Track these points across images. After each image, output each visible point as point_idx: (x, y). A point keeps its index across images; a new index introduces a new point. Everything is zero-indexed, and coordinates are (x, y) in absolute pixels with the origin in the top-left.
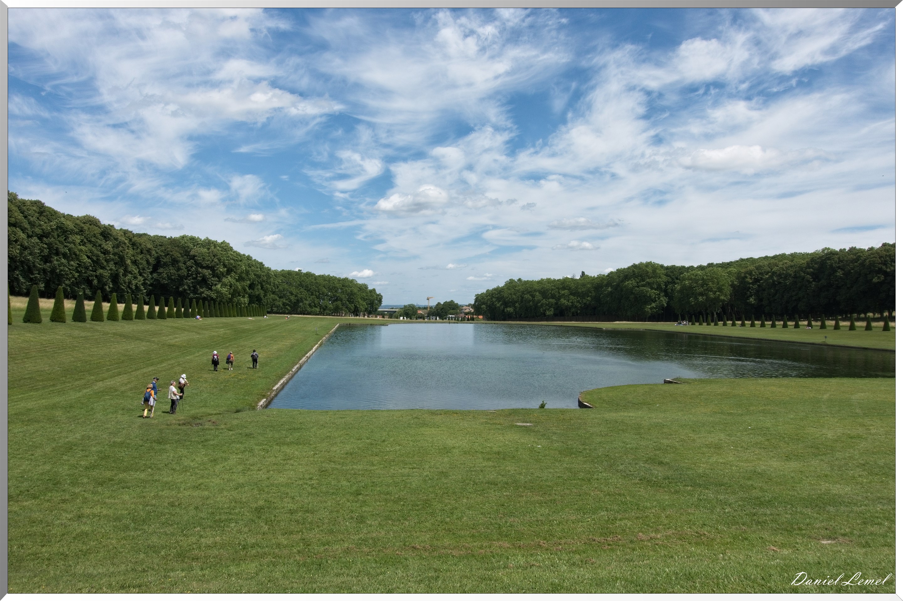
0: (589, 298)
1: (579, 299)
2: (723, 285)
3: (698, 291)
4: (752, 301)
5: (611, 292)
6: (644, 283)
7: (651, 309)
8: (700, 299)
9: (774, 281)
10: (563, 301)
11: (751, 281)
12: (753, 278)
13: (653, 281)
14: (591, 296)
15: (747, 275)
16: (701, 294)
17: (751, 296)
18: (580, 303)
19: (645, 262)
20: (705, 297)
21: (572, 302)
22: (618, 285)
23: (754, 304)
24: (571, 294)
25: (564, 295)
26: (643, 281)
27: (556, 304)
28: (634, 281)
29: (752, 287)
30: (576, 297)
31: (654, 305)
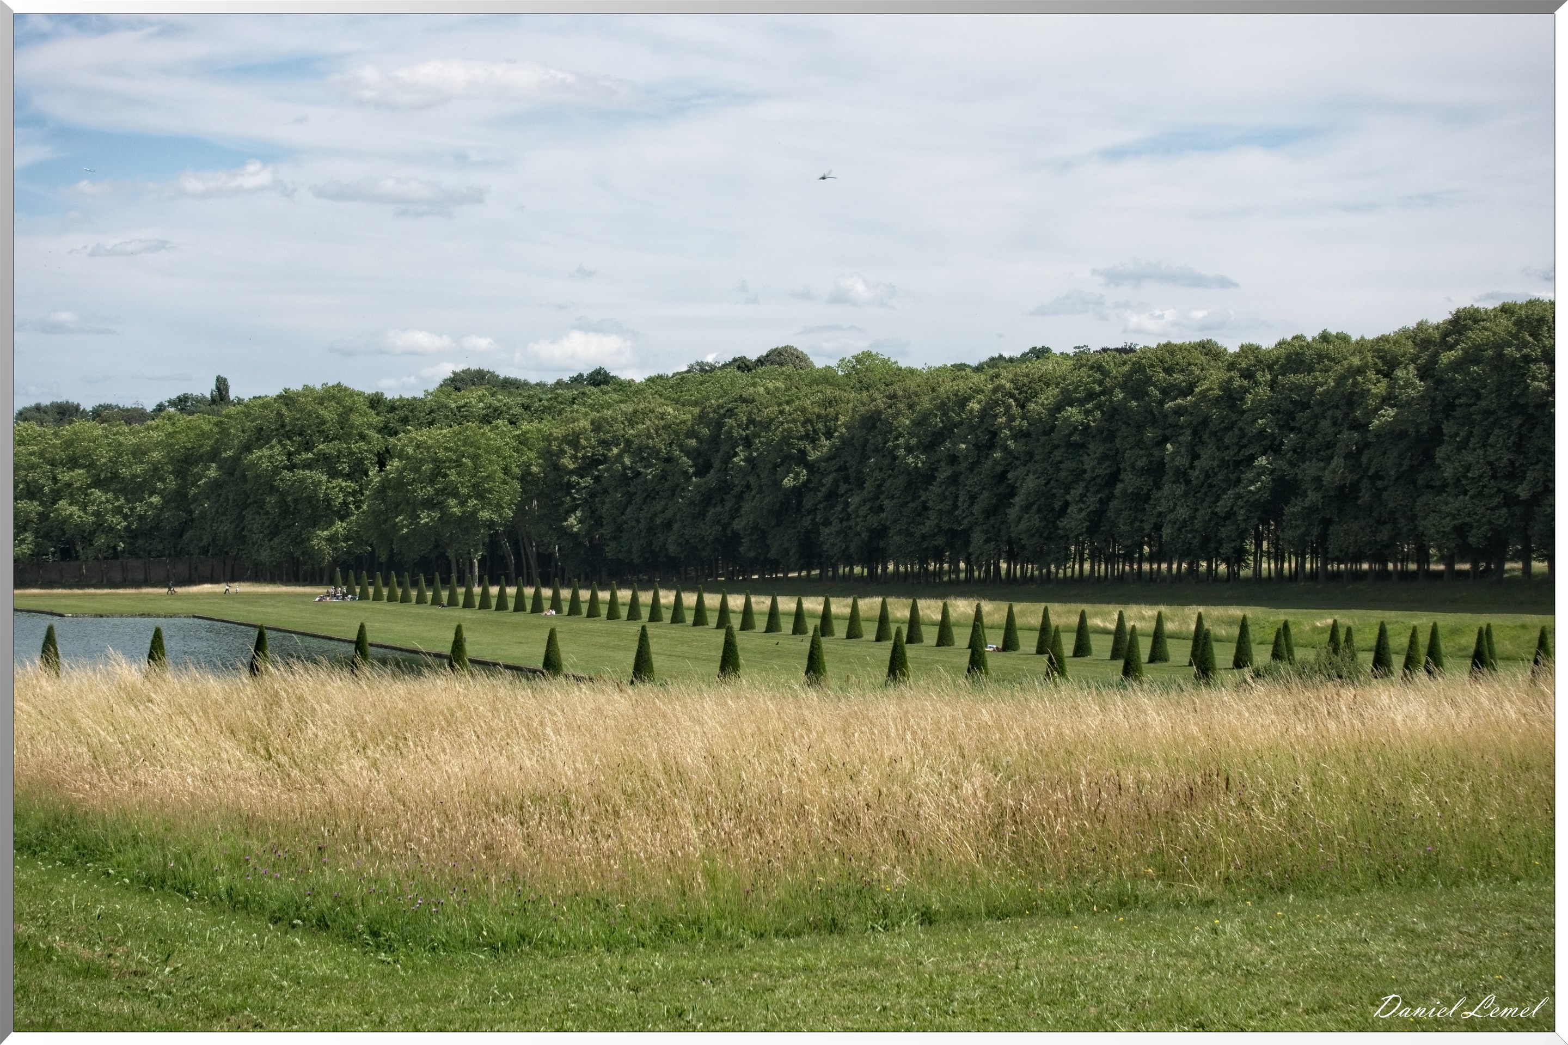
0: (155, 499)
1: (122, 500)
2: (489, 477)
3: (420, 494)
4: (572, 526)
5: (216, 480)
6: (310, 455)
7: (331, 540)
8: (424, 518)
9: (625, 468)
10: (65, 508)
11: (572, 467)
12: (580, 455)
13: (339, 452)
14: (161, 493)
15: (566, 448)
16: (429, 504)
17: (573, 510)
18: (125, 517)
19: (318, 387)
20: (436, 515)
21: (97, 514)
22: (236, 459)
23: (577, 534)
24: (97, 483)
25: (69, 485)
26: (308, 447)
27: (43, 517)
28: (278, 449)
29: (578, 483)
30: (110, 495)
31: (339, 527)
